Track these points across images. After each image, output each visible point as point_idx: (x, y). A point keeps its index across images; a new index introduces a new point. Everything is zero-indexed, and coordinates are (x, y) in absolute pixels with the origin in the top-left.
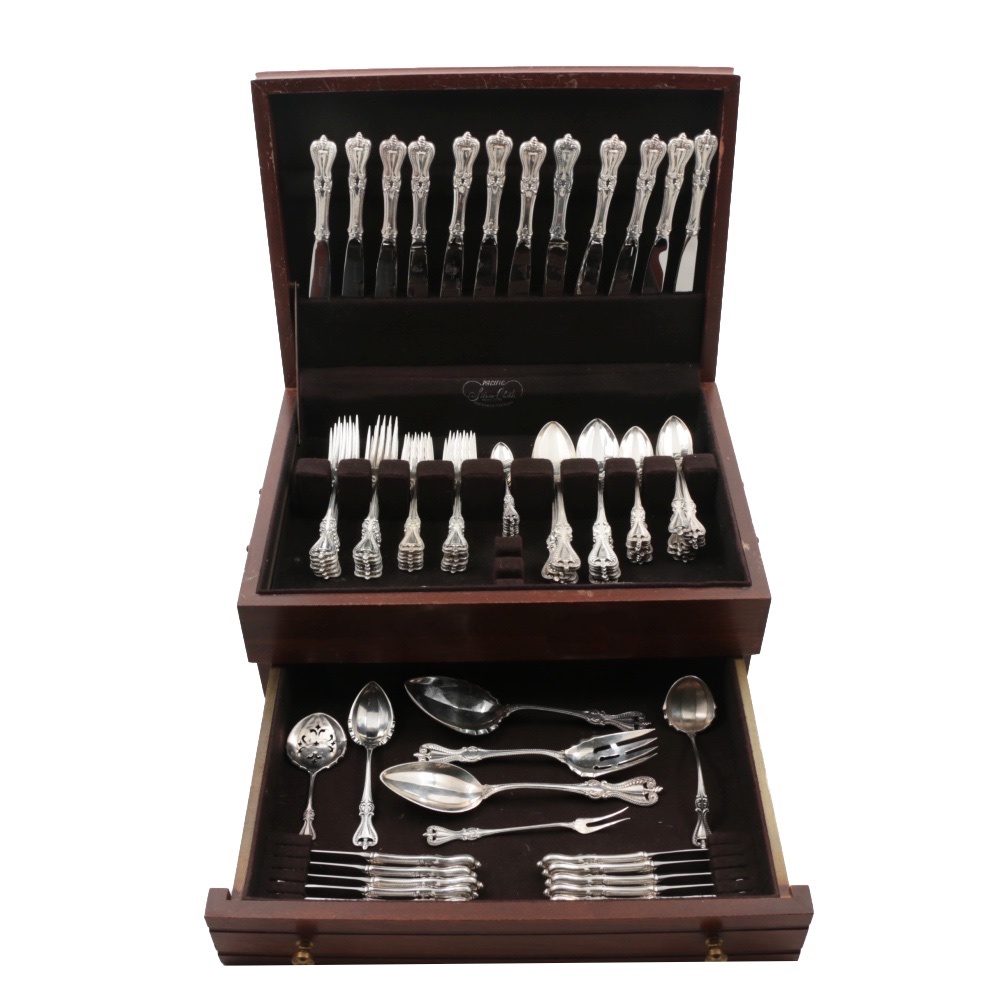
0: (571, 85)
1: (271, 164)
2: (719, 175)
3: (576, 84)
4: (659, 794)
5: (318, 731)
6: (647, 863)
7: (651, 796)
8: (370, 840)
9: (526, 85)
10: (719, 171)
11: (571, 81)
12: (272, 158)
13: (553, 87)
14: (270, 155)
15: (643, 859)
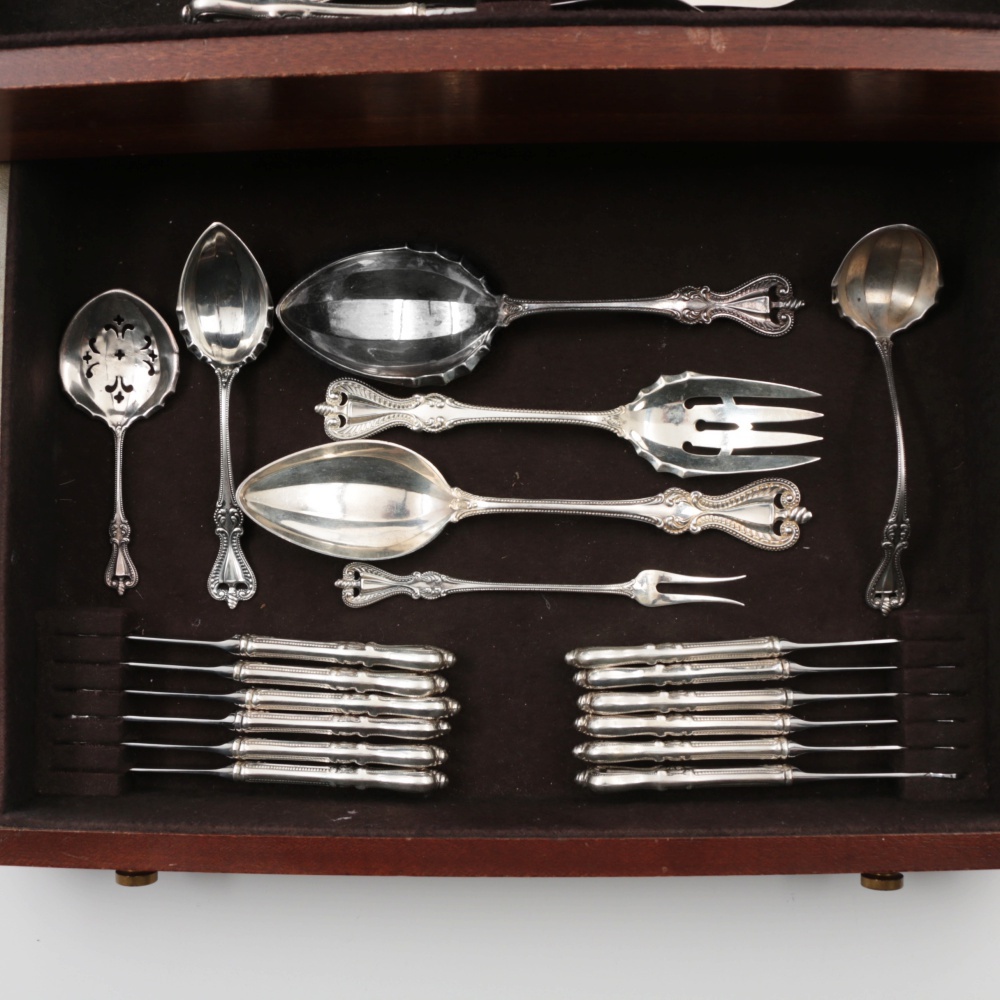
4: (803, 525)
5: (120, 327)
6: (777, 667)
7: (785, 528)
8: (240, 586)
15: (771, 655)
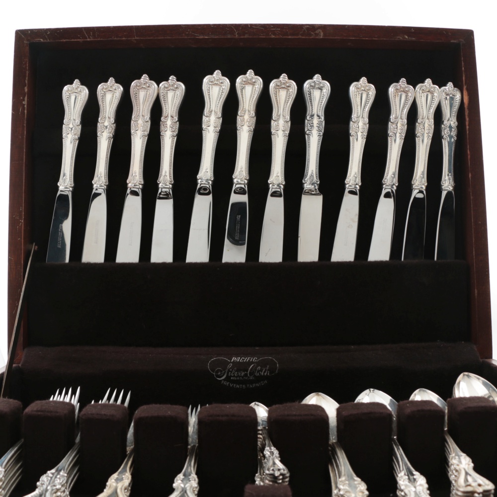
0: (316, 34)
1: (24, 109)
2: (467, 123)
3: (322, 34)
9: (274, 34)
10: (467, 119)
11: (317, 32)
12: (25, 103)
13: (300, 37)
14: (24, 100)
